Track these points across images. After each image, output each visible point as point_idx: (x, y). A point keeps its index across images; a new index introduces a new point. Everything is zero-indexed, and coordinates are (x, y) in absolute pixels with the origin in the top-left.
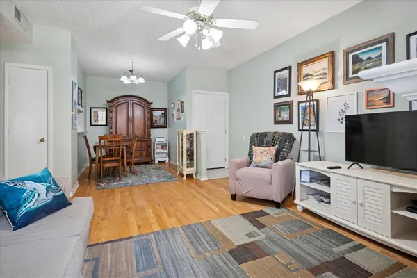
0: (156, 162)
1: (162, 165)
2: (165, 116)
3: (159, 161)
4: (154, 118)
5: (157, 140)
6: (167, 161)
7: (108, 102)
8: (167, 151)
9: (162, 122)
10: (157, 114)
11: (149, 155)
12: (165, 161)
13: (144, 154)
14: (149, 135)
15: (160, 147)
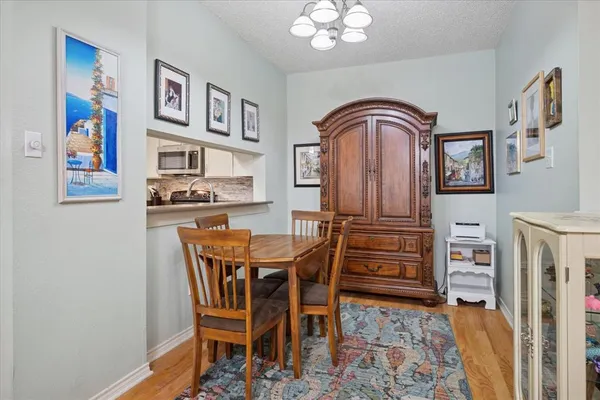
0: (452, 301)
1: (471, 316)
2: (486, 155)
3: (460, 301)
4: (448, 164)
5: (457, 231)
6: (491, 305)
7: (317, 124)
8: (491, 271)
9: (476, 173)
10: (456, 150)
11: (426, 276)
12: (483, 303)
13: (411, 272)
14: (426, 215)
15: (468, 253)
